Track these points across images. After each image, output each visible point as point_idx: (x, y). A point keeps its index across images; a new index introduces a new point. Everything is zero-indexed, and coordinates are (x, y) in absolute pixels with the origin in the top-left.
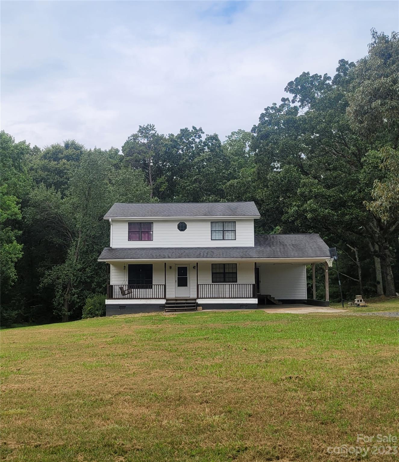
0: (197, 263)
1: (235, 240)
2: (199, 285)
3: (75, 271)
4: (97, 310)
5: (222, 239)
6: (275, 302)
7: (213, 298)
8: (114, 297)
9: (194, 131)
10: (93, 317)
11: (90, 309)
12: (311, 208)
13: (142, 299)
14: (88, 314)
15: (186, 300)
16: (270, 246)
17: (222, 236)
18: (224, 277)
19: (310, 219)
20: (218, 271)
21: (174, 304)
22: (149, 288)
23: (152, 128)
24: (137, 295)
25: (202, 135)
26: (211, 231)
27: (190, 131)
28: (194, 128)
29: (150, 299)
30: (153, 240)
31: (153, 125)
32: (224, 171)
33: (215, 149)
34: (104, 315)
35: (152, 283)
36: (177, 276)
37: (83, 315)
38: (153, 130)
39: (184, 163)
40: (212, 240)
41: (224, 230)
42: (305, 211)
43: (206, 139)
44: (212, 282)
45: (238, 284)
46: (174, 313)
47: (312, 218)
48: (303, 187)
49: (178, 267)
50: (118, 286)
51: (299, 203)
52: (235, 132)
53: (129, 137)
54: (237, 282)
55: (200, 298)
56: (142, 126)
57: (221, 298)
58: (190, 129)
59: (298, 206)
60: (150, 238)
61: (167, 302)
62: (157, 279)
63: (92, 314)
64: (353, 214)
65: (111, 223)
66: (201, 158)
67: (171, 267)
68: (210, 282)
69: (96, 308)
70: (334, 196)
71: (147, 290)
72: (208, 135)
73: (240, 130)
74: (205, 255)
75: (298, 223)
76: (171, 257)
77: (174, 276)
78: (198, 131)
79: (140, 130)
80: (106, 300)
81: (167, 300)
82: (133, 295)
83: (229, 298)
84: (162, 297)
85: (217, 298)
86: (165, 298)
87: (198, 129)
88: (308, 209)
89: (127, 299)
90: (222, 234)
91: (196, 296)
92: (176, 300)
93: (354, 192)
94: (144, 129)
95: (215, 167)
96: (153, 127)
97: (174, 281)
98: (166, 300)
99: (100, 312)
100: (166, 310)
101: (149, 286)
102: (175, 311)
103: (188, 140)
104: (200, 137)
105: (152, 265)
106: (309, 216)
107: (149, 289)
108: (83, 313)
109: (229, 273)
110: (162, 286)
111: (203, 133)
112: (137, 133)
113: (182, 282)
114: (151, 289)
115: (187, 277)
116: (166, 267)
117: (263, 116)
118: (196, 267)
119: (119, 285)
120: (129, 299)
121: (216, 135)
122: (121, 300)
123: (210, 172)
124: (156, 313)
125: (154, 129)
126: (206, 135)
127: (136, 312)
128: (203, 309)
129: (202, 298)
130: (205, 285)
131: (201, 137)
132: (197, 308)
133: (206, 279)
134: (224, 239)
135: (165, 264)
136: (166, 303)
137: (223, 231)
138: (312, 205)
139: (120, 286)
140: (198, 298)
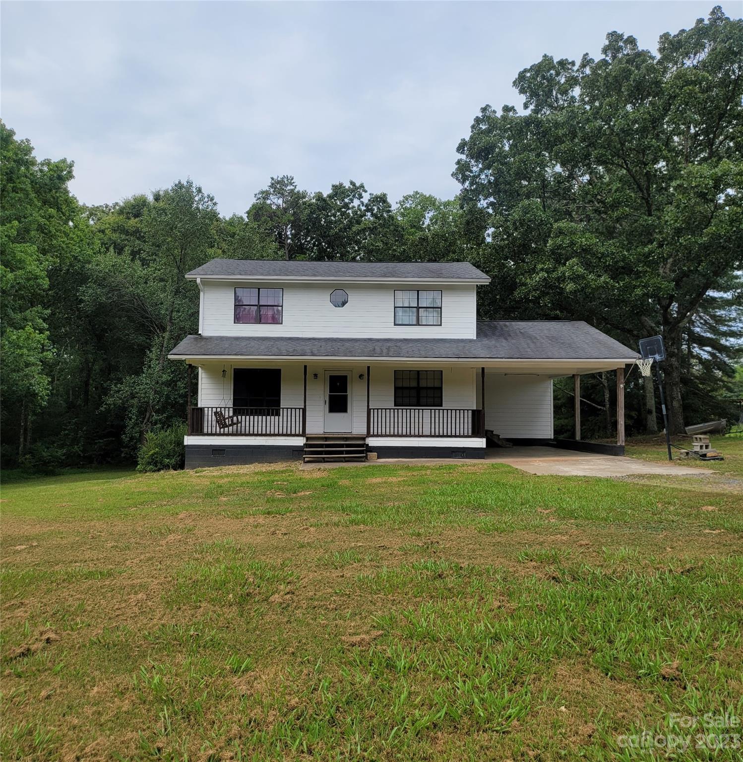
0: (369, 368)
1: (441, 325)
2: (372, 410)
3: (158, 386)
4: (168, 456)
5: (415, 323)
6: (500, 443)
7: (398, 436)
8: (205, 431)
9: (351, 187)
10: (159, 470)
11: (153, 455)
12: (574, 273)
13: (257, 435)
14: (149, 463)
15: (346, 439)
16: (506, 339)
17: (415, 318)
18: (418, 397)
19: (571, 292)
20: (406, 384)
21: (321, 446)
22: (273, 415)
23: (291, 181)
24: (247, 428)
25: (364, 194)
26: (395, 307)
27: (347, 187)
28: (352, 183)
29: (274, 435)
30: (282, 324)
31: (291, 177)
32: (395, 248)
33: (382, 216)
34: (180, 466)
35: (279, 405)
36: (328, 393)
37: (138, 467)
38: (291, 184)
39: (336, 233)
40: (395, 325)
41: (420, 306)
42: (562, 279)
43: (369, 200)
44: (395, 406)
45: (443, 410)
46: (323, 466)
47: (575, 291)
48: (557, 236)
49: (331, 377)
50: (210, 409)
51: (550, 266)
52: (410, 196)
53: (256, 195)
54: (441, 406)
55: (373, 436)
56: (275, 177)
57: (415, 436)
58: (347, 185)
59: (548, 271)
60: (276, 320)
61: (309, 442)
62: (289, 399)
63: (157, 465)
64: (649, 286)
65: (201, 287)
66: (362, 226)
67: (316, 376)
68: (392, 405)
69: (165, 453)
70: (613, 254)
71: (268, 417)
72: (373, 195)
73: (417, 193)
74: (385, 351)
75: (546, 301)
76: (318, 354)
77: (323, 392)
78: (358, 188)
79: (273, 184)
80: (186, 437)
81: (308, 439)
82: (243, 428)
83: (431, 436)
84: (297, 433)
85: (406, 436)
86: (303, 434)
87: (358, 185)
88: (567, 274)
89: (228, 435)
90: (415, 314)
91: (364, 431)
92: (326, 439)
93: (649, 246)
94: (278, 182)
95: (382, 241)
96: (292, 179)
97: (322, 403)
98: (305, 439)
99: (173, 461)
100: (304, 458)
101: (273, 410)
102: (324, 461)
103: (343, 200)
104: (360, 197)
105: (279, 370)
106: (570, 287)
107: (273, 417)
108: (140, 462)
109: (427, 388)
110: (297, 410)
111: (366, 191)
112: (268, 189)
113: (338, 404)
114: (277, 417)
115: (346, 396)
116: (307, 374)
117: (478, 120)
118: (366, 375)
119: (212, 408)
120: (232, 435)
121: (385, 195)
122: (216, 437)
123: (374, 248)
124: (285, 464)
125: (293, 183)
126: (370, 194)
127: (245, 462)
128: (378, 458)
129: (377, 436)
130: (384, 411)
131: (362, 197)
132: (367, 455)
133: (384, 398)
134: (418, 324)
135: (305, 367)
136: (306, 445)
137: (418, 308)
138: (575, 268)
139: (214, 410)
140: (369, 435)
